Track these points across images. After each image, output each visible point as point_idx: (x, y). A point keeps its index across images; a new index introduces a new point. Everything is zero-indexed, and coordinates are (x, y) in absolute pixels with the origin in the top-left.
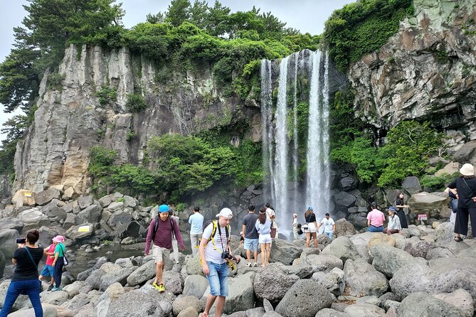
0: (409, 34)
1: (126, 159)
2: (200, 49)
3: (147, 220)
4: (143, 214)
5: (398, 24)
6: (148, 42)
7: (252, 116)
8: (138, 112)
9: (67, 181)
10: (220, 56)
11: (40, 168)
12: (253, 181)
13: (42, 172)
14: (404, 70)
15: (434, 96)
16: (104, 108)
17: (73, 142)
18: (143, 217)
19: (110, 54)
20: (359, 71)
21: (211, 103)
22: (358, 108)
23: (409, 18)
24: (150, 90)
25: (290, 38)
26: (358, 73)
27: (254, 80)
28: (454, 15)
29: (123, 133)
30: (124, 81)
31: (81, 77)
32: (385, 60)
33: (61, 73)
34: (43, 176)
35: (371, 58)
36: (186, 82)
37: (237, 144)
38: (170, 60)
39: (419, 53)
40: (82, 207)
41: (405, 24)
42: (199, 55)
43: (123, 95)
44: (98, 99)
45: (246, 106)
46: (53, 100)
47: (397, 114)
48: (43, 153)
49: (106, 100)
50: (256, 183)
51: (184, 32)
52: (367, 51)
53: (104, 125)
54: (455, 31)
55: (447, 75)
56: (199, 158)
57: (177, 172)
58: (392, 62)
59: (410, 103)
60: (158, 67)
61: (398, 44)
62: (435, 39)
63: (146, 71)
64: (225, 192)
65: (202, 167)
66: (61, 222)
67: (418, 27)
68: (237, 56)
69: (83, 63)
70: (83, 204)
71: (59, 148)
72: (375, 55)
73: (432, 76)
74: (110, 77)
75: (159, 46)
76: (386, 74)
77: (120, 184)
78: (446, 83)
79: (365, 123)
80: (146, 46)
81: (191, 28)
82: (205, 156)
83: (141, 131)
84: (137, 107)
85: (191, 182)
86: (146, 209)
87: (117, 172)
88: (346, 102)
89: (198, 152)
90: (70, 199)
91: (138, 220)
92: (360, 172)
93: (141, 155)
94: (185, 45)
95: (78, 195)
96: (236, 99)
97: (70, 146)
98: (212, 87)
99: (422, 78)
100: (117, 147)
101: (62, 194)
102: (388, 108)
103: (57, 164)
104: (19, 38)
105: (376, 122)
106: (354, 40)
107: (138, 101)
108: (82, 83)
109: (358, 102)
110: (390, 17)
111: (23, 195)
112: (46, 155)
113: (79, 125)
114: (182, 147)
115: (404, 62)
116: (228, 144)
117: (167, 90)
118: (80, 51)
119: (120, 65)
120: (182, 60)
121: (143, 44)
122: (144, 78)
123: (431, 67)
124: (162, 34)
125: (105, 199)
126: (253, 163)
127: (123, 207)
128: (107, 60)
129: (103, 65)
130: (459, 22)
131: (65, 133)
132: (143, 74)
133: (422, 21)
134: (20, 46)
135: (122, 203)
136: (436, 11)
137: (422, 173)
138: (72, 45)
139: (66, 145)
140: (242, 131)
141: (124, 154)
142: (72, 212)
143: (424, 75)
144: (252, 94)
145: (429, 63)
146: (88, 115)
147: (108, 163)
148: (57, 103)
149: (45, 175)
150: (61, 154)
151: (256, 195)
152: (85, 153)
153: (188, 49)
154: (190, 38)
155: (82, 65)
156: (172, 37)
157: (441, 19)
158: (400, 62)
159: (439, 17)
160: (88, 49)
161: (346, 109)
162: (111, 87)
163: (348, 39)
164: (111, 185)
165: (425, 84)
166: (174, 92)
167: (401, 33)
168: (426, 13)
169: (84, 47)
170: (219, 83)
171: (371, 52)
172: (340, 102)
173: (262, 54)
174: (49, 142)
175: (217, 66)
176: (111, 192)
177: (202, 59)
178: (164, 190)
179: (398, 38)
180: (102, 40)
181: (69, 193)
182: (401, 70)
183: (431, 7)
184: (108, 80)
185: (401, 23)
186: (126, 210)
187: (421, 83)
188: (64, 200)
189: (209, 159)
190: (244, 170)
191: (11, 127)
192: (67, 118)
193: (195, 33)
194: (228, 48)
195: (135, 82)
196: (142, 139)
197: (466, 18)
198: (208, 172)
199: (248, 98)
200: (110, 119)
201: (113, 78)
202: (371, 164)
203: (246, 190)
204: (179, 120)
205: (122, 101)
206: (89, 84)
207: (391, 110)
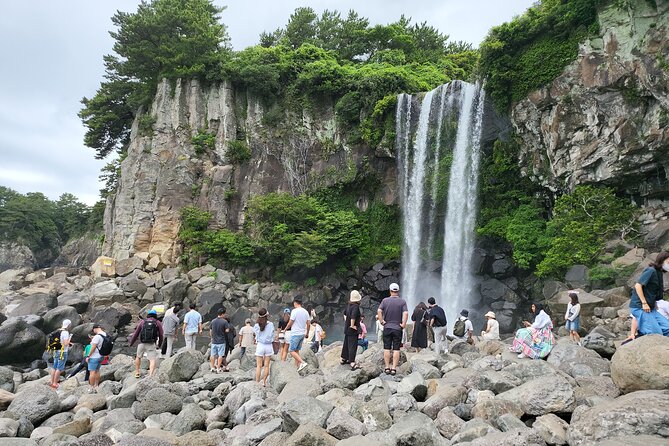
0: (590, 62)
1: (223, 223)
2: (319, 80)
3: (243, 300)
4: (238, 293)
5: (577, 47)
6: (254, 74)
7: (385, 170)
8: (241, 163)
9: (154, 248)
10: (345, 89)
11: (125, 231)
12: (383, 258)
13: (128, 236)
14: (584, 112)
15: (624, 152)
16: (200, 158)
17: (163, 200)
18: (238, 297)
19: (210, 89)
20: (524, 113)
21: (332, 152)
22: (525, 164)
23: (591, 40)
24: (256, 135)
25: (452, 58)
26: (523, 116)
27: (388, 123)
28: (648, 37)
29: (221, 191)
30: (224, 123)
31: (174, 119)
32: (558, 99)
33: (153, 114)
34: (129, 240)
35: (540, 95)
36: (301, 124)
37: (365, 207)
38: (282, 96)
39: (602, 91)
40: (166, 281)
41: (586, 48)
42: (319, 88)
43: (223, 142)
44: (193, 147)
45: (376, 156)
46: (141, 148)
47: (575, 174)
48: (130, 212)
49: (203, 148)
50: (386, 260)
51: (302, 57)
52: (535, 85)
53: (200, 180)
54: (647, 61)
55: (642, 123)
56: (310, 226)
57: (281, 242)
58: (568, 101)
59: (593, 161)
60: (267, 105)
61: (577, 77)
62: (623, 71)
63: (252, 111)
64: (345, 270)
65: (313, 237)
66: (139, 297)
67: (604, 52)
68: (367, 89)
69: (177, 100)
70: (168, 277)
71: (147, 207)
72: (545, 90)
73: (621, 123)
74: (209, 119)
75: (268, 78)
76: (560, 118)
77: (213, 255)
78: (639, 134)
79: (535, 184)
80: (251, 79)
81: (312, 52)
82: (319, 222)
83: (243, 188)
84: (239, 157)
85: (297, 255)
86: (243, 287)
87: (211, 240)
88: (508, 155)
89: (310, 217)
90: (155, 270)
91: (230, 301)
92: (516, 254)
93: (242, 219)
94: (302, 76)
95: (165, 266)
96: (365, 147)
97: (159, 205)
98: (334, 131)
99: (607, 126)
100: (213, 208)
101: (146, 263)
102: (564, 165)
103: (145, 226)
104: (110, 68)
105: (550, 184)
106: (517, 70)
107: (240, 149)
108: (176, 127)
109: (525, 155)
110: (567, 37)
111: (102, 263)
112: (132, 215)
113: (169, 179)
114: (290, 211)
115: (583, 102)
116: (352, 207)
117: (277, 135)
118: (173, 87)
119: (220, 103)
120: (298, 95)
121: (248, 76)
122: (249, 119)
123: (620, 111)
124: (273, 62)
125: (194, 272)
126: (384, 233)
127: (214, 283)
128: (206, 97)
129: (201, 104)
130: (654, 49)
131: (154, 189)
132: (248, 115)
133: (609, 44)
134: (112, 78)
135: (213, 278)
136: (625, 30)
137: (593, 262)
138: (165, 79)
139: (155, 204)
140: (372, 189)
141: (221, 217)
142: (154, 286)
143: (611, 121)
144: (384, 141)
145: (617, 104)
146: (181, 168)
147: (202, 227)
148: (147, 152)
149: (131, 240)
150: (149, 215)
151: (384, 277)
152: (176, 214)
153: (305, 82)
154: (309, 65)
155: (176, 104)
156: (285, 65)
157: (632, 43)
158: (579, 102)
159: (629, 39)
160: (183, 84)
161: (508, 165)
162: (209, 131)
163: (510, 68)
164: (203, 255)
165: (612, 134)
166: (286, 137)
167: (580, 60)
168: (614, 33)
169: (179, 81)
170: (342, 126)
171: (540, 87)
172: (500, 154)
173: (402, 85)
174: (136, 200)
175: (340, 104)
176: (204, 264)
177: (323, 93)
178: (268, 264)
179: (576, 67)
180: (200, 72)
181: (154, 263)
182: (581, 113)
183: (620, 24)
184: (206, 122)
185: (581, 46)
186: (217, 287)
187: (607, 132)
188: (147, 271)
189: (323, 227)
190: (371, 242)
191: (110, 173)
192: (157, 170)
193: (317, 58)
194: (357, 78)
195: (238, 125)
196: (244, 197)
197: (663, 43)
198: (321, 243)
199: (379, 147)
200: (207, 173)
201: (212, 120)
202: (533, 243)
203: (371, 269)
204: (291, 175)
205: (221, 150)
206: (184, 128)
207: (569, 167)
